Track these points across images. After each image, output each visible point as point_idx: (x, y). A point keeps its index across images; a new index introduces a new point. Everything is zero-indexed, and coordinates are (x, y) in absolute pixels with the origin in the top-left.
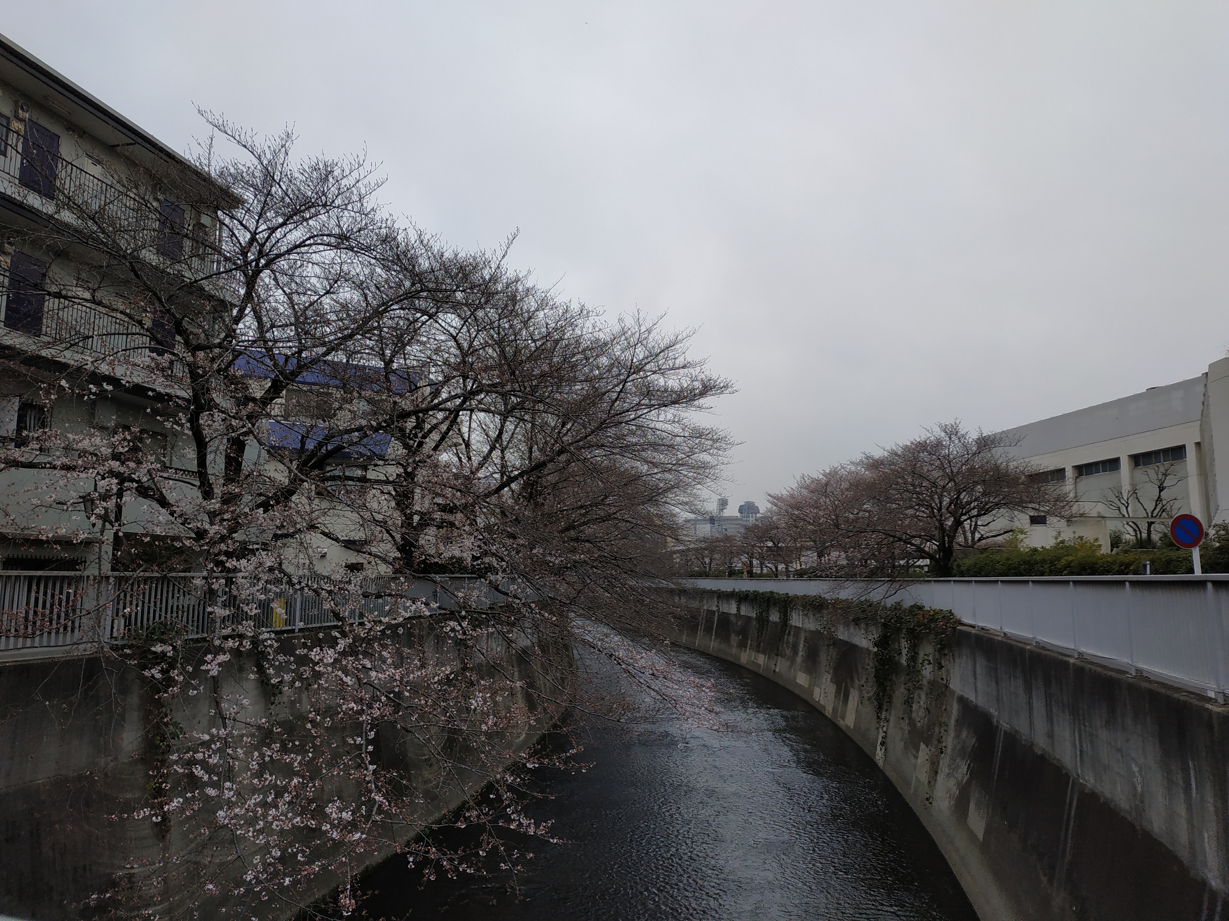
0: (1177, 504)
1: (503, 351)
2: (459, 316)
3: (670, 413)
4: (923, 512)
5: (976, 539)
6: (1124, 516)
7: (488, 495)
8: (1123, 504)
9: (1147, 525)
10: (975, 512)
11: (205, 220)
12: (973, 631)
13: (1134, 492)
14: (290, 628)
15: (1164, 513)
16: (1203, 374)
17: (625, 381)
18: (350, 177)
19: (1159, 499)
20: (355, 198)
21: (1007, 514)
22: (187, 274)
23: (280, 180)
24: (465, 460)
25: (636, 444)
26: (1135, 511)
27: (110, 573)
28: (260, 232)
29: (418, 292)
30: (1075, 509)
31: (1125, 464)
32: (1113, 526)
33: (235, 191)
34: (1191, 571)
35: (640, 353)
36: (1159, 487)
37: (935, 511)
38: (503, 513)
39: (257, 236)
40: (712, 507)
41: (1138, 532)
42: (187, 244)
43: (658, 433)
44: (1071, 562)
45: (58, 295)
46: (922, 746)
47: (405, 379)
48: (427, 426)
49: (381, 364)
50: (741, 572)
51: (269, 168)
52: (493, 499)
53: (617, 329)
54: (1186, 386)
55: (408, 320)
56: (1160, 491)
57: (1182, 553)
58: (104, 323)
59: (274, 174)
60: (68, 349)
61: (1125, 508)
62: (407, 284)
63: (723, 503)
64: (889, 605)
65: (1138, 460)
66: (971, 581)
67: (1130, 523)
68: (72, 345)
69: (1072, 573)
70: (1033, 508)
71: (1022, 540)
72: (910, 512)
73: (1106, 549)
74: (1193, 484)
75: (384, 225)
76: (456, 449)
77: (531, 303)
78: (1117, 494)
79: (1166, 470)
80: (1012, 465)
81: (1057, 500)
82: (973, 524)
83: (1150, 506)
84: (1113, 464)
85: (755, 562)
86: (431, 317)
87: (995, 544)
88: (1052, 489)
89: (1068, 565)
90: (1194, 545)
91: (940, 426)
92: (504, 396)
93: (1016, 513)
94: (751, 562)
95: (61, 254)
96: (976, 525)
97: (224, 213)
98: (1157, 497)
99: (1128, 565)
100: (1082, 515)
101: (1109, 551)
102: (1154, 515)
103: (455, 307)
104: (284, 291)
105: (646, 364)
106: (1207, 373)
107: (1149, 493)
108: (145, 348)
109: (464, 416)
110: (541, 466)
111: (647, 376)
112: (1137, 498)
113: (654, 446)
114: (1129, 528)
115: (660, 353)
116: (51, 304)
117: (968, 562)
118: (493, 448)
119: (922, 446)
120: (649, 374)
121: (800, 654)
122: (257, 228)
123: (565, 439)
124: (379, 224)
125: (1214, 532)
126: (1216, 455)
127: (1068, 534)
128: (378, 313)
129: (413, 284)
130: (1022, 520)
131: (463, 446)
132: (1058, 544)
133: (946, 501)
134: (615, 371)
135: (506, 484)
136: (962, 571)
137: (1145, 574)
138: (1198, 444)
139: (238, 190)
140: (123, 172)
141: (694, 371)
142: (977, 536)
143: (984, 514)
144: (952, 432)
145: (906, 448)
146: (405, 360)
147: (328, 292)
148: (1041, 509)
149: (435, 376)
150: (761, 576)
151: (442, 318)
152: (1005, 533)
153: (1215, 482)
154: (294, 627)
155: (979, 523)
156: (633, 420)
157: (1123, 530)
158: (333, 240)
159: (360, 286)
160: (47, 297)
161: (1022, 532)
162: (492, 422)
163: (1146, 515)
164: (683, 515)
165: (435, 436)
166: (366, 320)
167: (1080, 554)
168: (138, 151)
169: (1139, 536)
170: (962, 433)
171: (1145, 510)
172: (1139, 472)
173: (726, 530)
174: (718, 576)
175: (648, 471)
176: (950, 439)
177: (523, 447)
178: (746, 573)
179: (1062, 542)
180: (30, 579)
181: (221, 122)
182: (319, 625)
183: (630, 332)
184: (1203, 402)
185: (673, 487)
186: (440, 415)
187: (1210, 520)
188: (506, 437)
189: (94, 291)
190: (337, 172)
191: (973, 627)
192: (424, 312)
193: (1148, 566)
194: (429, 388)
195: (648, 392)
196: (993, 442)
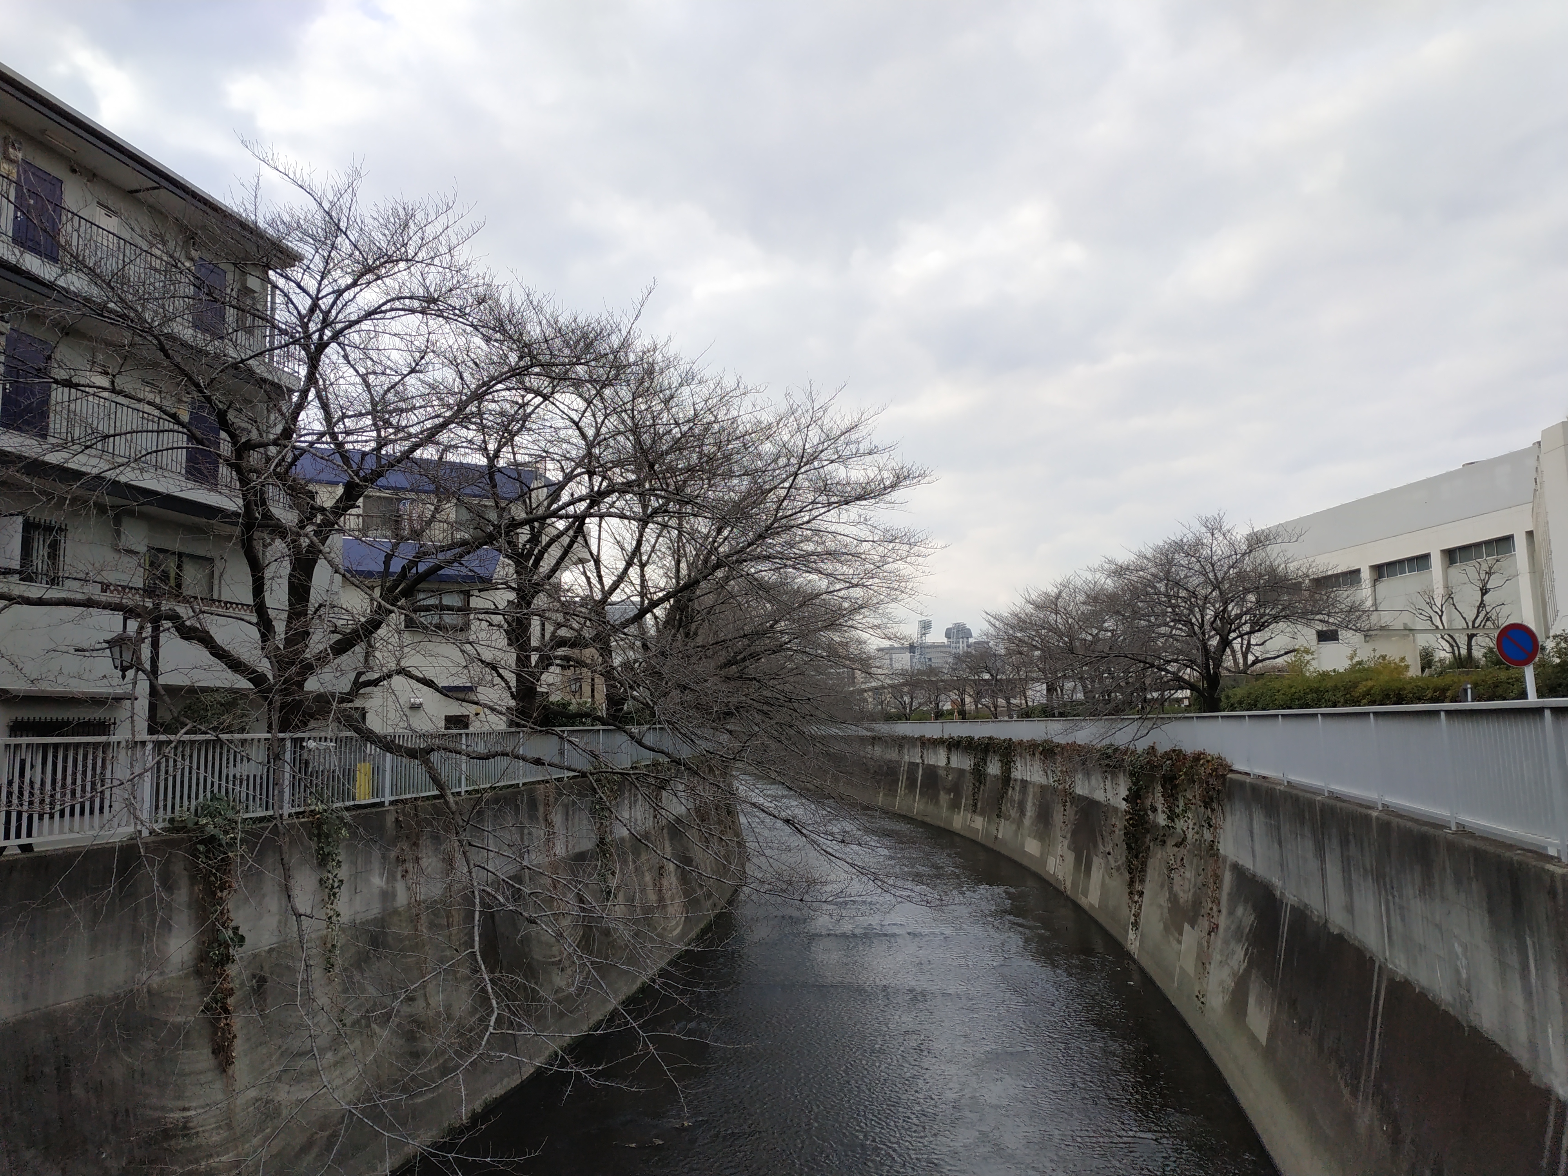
0: (1505, 611)
1: (638, 442)
2: (580, 396)
3: (853, 511)
4: (1180, 629)
5: (1249, 662)
6: (1437, 627)
7: (625, 624)
8: (1436, 612)
9: (1466, 638)
10: (1246, 628)
11: (253, 282)
12: (1248, 780)
13: (1449, 596)
14: (378, 800)
15: (1489, 623)
16: (1534, 444)
17: (796, 475)
18: (436, 223)
19: (1482, 605)
20: (443, 249)
21: (1288, 629)
22: (231, 352)
23: (347, 228)
24: (594, 580)
25: (813, 554)
26: (1450, 621)
27: (146, 737)
28: (323, 297)
29: (527, 368)
30: (1374, 618)
31: (1436, 561)
32: (1424, 641)
33: (290, 244)
34: (1523, 695)
35: (814, 436)
36: (1481, 590)
37: (1196, 627)
38: (645, 647)
39: (320, 302)
40: (911, 631)
41: (1456, 648)
42: (231, 314)
43: (840, 537)
44: (1371, 688)
45: (68, 384)
46: (1187, 927)
47: (514, 479)
48: (545, 539)
49: (483, 461)
50: (951, 713)
51: (333, 214)
52: (632, 629)
53: (783, 408)
54: (1513, 459)
55: (517, 403)
56: (1483, 595)
57: (1514, 672)
58: (127, 419)
59: (339, 220)
60: (81, 452)
61: (1438, 617)
62: (513, 358)
63: (926, 626)
64: (1140, 750)
65: (1451, 555)
66: (1244, 716)
67: (1446, 637)
68: (87, 447)
69: (1373, 703)
70: (1321, 621)
71: (1308, 662)
72: (1163, 630)
73: (1414, 671)
74: (1524, 582)
75: (481, 282)
76: (584, 567)
77: (672, 378)
78: (1428, 600)
79: (1490, 568)
80: (1292, 566)
81: (1352, 609)
82: (1245, 642)
83: (1470, 614)
84: (1421, 561)
85: (968, 700)
86: (545, 398)
87: (1274, 667)
88: (1345, 596)
89: (1368, 693)
90: (1527, 663)
91: (1200, 519)
92: (642, 497)
93: (1299, 627)
94: (963, 700)
95: (68, 332)
96: (1249, 644)
97: (276, 272)
98: (1478, 604)
99: (1444, 690)
100: (1382, 628)
101: (1419, 673)
102: (1476, 625)
103: (577, 384)
104: (357, 371)
105: (822, 451)
106: (1539, 443)
107: (1468, 598)
108: (182, 448)
109: (591, 524)
110: (692, 584)
111: (823, 467)
112: (1454, 604)
113: (833, 555)
114: (1444, 643)
115: (840, 436)
116: (59, 394)
117: (1239, 692)
118: (629, 564)
119: (1178, 547)
120: (826, 463)
121: (1028, 814)
122: (319, 291)
123: (721, 549)
124: (475, 281)
125: (1553, 645)
126: (1553, 547)
127: (1366, 653)
128: (478, 396)
129: (521, 358)
130: (1306, 636)
131: (592, 563)
132: (1354, 666)
133: (1210, 613)
134: (782, 461)
135: (649, 609)
136: (1232, 705)
137: (1466, 701)
138: (1530, 534)
139: (293, 243)
140: (146, 223)
141: (881, 459)
142: (1251, 658)
143: (1259, 630)
144: (1214, 527)
145: (1159, 550)
146: (514, 454)
147: (413, 371)
148: (1331, 620)
149: (554, 475)
150: (977, 716)
151: (560, 399)
152: (1286, 653)
153: (1552, 580)
154: (383, 800)
155: (1253, 642)
156: (808, 522)
157: (1436, 645)
158: (416, 304)
159: (453, 362)
160: (54, 386)
161: (1307, 651)
162: (627, 531)
163: (1465, 626)
164: (874, 642)
165: (555, 552)
166: (462, 406)
167: (1384, 678)
168: (164, 197)
169: (1456, 652)
170: (1228, 527)
171: (1465, 619)
172: (1457, 572)
173: (930, 659)
174: (923, 718)
175: (828, 587)
176: (1213, 535)
177: (669, 562)
178: (956, 714)
179: (1360, 663)
180: (45, 746)
181: (270, 156)
182: (414, 796)
183: (800, 411)
184: (1536, 479)
185: (861, 607)
186: (561, 525)
187: (1547, 629)
188: (646, 548)
189: (114, 376)
190: (420, 217)
191: (1248, 774)
192: (538, 393)
193: (1469, 691)
194: (545, 489)
195: (825, 488)
196: (1267, 538)
